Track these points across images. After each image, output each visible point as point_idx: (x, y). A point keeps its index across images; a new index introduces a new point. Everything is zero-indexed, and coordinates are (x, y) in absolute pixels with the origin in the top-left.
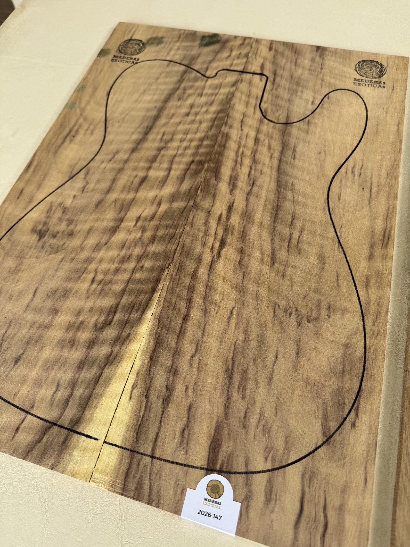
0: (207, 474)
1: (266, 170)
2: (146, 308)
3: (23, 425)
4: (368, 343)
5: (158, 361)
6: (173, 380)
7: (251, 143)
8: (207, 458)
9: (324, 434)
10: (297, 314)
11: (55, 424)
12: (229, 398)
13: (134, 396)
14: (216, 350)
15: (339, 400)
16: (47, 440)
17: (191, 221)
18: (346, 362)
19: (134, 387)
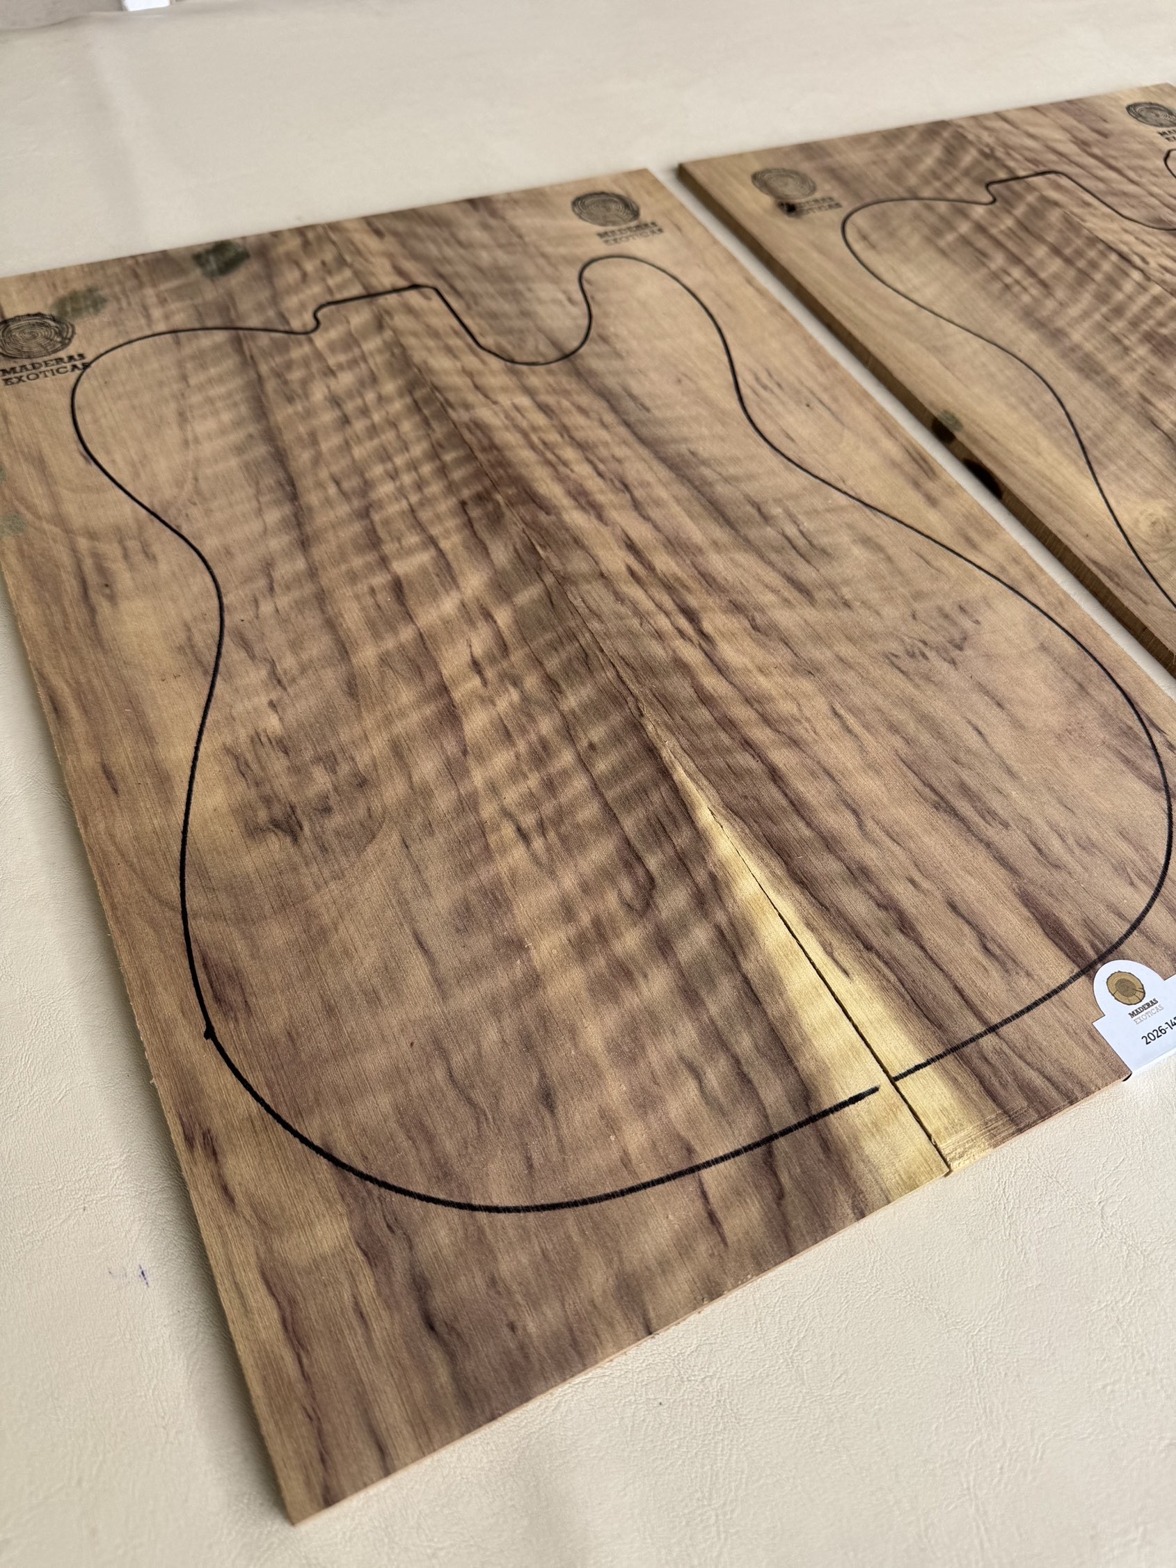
0: (1092, 979)
1: (621, 451)
2: (687, 809)
3: (712, 1200)
4: (1064, 625)
5: (816, 879)
6: (878, 888)
7: (540, 419)
8: (1064, 956)
9: (1155, 788)
10: (931, 648)
11: (774, 1137)
12: (988, 845)
13: (847, 966)
14: (884, 789)
15: (1120, 728)
16: (791, 1177)
17: (587, 610)
18: (1071, 671)
19: (829, 949)
